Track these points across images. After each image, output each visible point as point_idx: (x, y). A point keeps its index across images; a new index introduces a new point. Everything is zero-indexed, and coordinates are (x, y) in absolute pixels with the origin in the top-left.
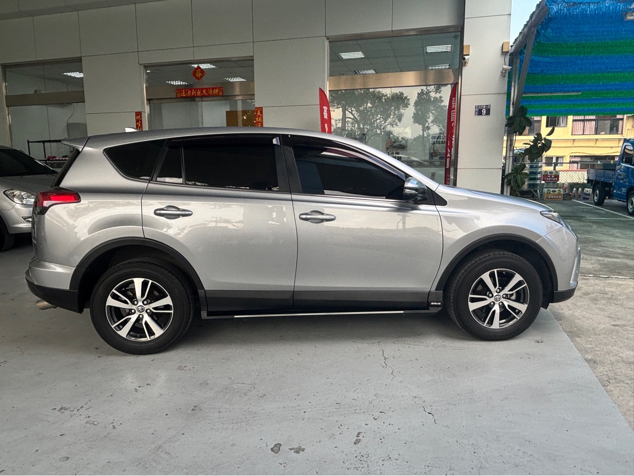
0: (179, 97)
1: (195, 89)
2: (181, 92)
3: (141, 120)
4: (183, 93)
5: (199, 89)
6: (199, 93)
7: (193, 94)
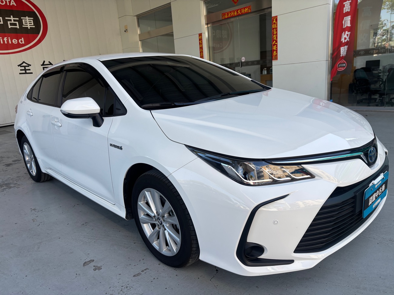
0: (224, 19)
1: (233, 11)
2: (224, 15)
3: (202, 39)
4: (226, 15)
5: (236, 10)
6: (236, 13)
7: (232, 15)
